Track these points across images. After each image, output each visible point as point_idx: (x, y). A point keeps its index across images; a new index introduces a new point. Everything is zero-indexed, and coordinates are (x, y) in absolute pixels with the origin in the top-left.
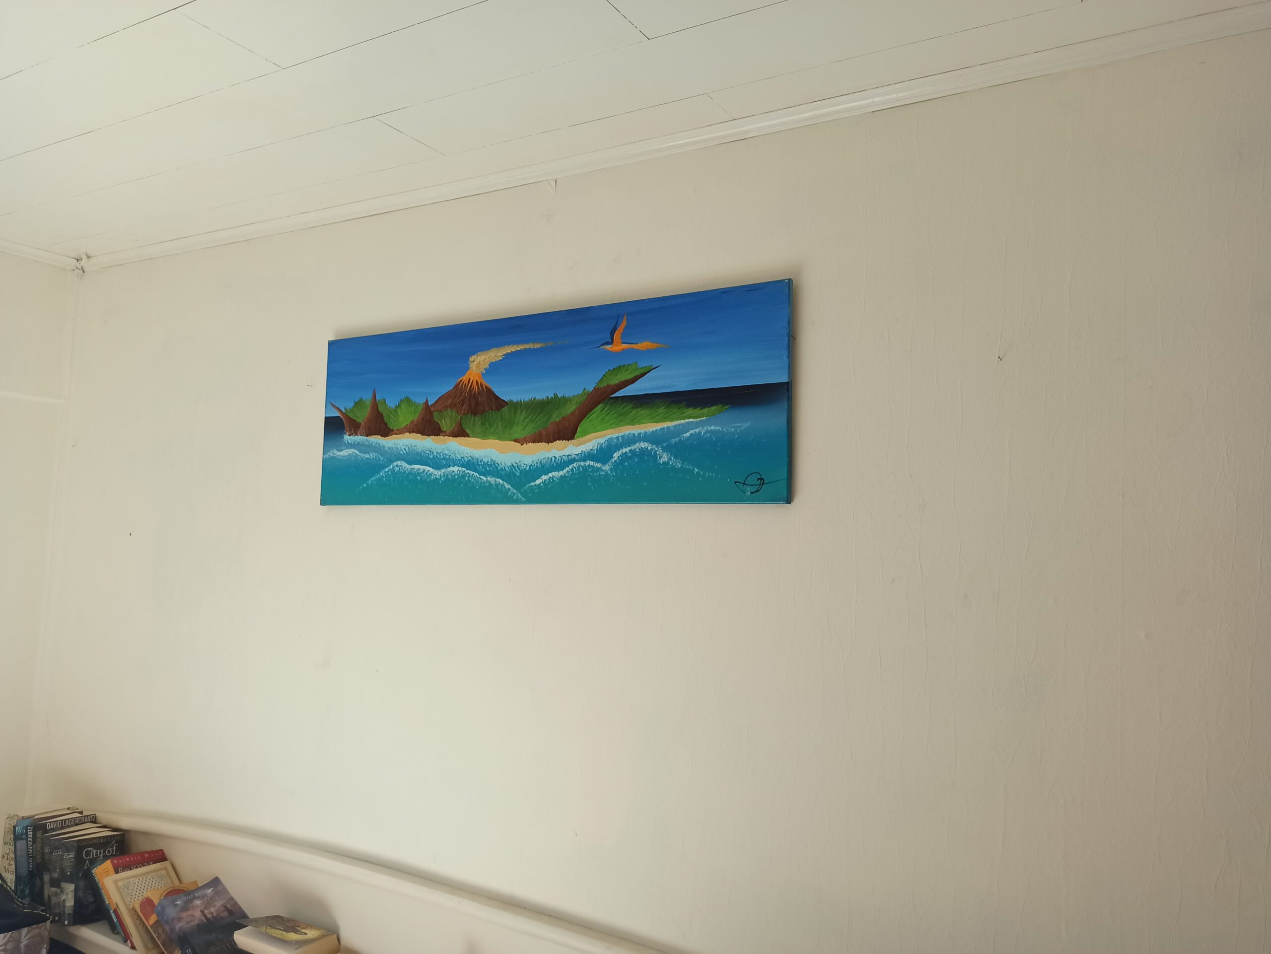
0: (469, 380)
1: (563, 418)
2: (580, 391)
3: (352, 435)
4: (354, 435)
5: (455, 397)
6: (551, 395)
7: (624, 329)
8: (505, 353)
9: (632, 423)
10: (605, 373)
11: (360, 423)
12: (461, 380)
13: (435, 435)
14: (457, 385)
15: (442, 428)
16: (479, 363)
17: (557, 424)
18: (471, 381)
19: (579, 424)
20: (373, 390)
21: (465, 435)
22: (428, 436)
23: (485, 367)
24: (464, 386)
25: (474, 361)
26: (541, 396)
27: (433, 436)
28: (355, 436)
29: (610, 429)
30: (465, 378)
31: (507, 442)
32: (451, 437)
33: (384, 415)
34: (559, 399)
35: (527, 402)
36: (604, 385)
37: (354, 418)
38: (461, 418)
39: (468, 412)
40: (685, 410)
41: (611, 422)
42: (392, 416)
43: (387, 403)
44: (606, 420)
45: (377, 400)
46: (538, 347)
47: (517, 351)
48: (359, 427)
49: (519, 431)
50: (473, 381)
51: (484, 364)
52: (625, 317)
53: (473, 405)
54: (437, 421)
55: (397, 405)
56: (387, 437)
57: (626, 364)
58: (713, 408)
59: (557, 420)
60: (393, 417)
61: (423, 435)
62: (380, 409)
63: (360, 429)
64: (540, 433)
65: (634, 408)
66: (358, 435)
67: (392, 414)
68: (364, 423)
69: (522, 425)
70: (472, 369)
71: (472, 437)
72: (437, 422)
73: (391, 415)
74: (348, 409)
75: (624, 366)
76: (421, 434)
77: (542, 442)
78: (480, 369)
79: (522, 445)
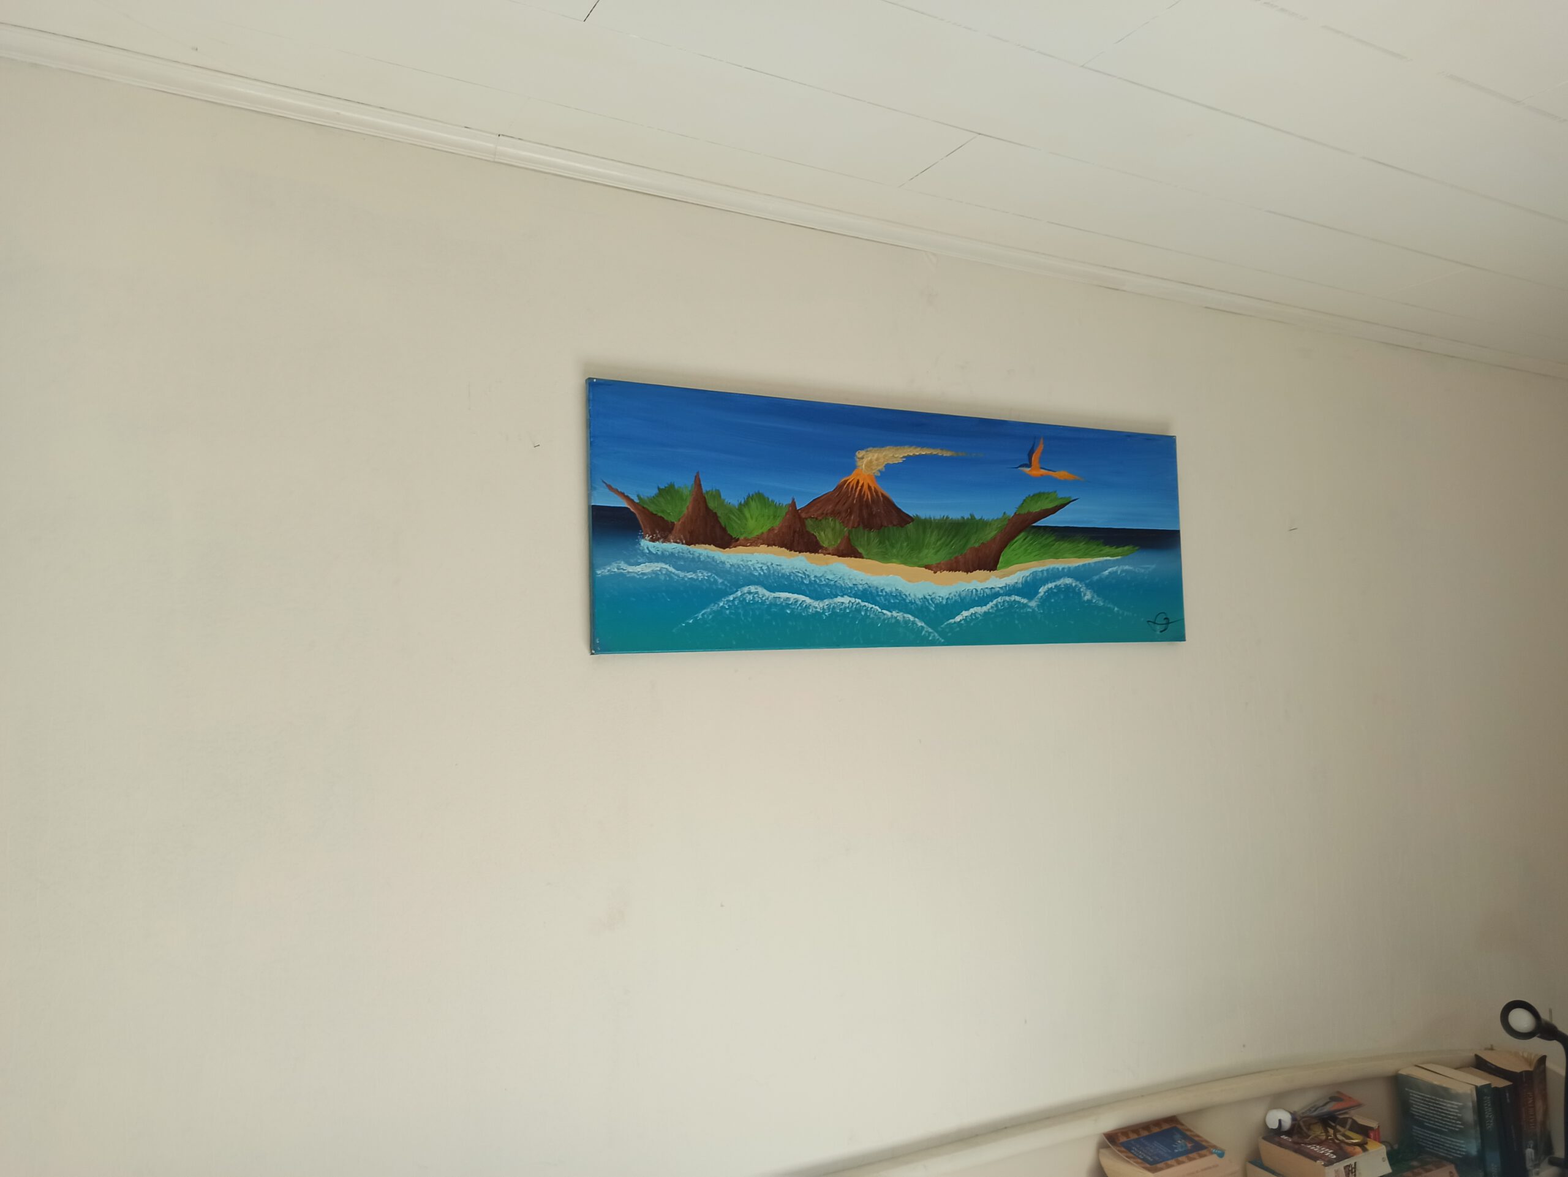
0: (858, 482)
1: (983, 543)
2: (1000, 516)
3: (658, 540)
4: (662, 540)
5: (839, 502)
6: (967, 516)
7: (1042, 453)
8: (906, 455)
9: (1056, 556)
10: (1024, 498)
11: (673, 524)
12: (846, 481)
13: (811, 552)
14: (840, 487)
15: (821, 543)
16: (871, 462)
17: (977, 550)
18: (860, 485)
19: (1002, 552)
20: (695, 474)
21: (857, 555)
22: (800, 552)
23: (880, 468)
24: (850, 490)
25: (862, 458)
26: (955, 515)
27: (808, 553)
28: (663, 542)
29: (1035, 560)
30: (852, 478)
31: (916, 568)
32: (836, 557)
33: (719, 514)
34: (977, 521)
35: (939, 520)
36: (1024, 511)
37: (660, 514)
38: (850, 532)
39: (859, 525)
40: (1103, 548)
41: (1034, 554)
42: (734, 518)
43: (722, 497)
44: (1029, 551)
45: (704, 491)
46: (948, 455)
47: (920, 456)
48: (672, 529)
49: (932, 558)
50: (863, 483)
51: (878, 465)
52: (1042, 441)
53: (865, 516)
54: (813, 532)
55: (743, 502)
56: (728, 549)
57: (1047, 491)
58: (1126, 548)
59: (977, 545)
60: (736, 520)
61: (791, 550)
62: (712, 505)
63: (674, 532)
64: (957, 560)
65: (1056, 540)
66: (669, 541)
67: (734, 515)
68: (680, 522)
69: (934, 549)
70: (860, 468)
71: (867, 559)
72: (813, 535)
73: (732, 516)
74: (646, 498)
75: (1044, 493)
76: (788, 549)
77: (959, 571)
78: (872, 469)
79: (935, 572)
